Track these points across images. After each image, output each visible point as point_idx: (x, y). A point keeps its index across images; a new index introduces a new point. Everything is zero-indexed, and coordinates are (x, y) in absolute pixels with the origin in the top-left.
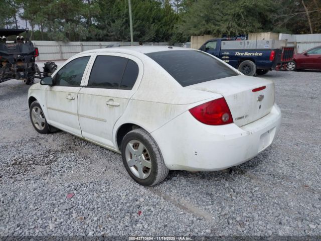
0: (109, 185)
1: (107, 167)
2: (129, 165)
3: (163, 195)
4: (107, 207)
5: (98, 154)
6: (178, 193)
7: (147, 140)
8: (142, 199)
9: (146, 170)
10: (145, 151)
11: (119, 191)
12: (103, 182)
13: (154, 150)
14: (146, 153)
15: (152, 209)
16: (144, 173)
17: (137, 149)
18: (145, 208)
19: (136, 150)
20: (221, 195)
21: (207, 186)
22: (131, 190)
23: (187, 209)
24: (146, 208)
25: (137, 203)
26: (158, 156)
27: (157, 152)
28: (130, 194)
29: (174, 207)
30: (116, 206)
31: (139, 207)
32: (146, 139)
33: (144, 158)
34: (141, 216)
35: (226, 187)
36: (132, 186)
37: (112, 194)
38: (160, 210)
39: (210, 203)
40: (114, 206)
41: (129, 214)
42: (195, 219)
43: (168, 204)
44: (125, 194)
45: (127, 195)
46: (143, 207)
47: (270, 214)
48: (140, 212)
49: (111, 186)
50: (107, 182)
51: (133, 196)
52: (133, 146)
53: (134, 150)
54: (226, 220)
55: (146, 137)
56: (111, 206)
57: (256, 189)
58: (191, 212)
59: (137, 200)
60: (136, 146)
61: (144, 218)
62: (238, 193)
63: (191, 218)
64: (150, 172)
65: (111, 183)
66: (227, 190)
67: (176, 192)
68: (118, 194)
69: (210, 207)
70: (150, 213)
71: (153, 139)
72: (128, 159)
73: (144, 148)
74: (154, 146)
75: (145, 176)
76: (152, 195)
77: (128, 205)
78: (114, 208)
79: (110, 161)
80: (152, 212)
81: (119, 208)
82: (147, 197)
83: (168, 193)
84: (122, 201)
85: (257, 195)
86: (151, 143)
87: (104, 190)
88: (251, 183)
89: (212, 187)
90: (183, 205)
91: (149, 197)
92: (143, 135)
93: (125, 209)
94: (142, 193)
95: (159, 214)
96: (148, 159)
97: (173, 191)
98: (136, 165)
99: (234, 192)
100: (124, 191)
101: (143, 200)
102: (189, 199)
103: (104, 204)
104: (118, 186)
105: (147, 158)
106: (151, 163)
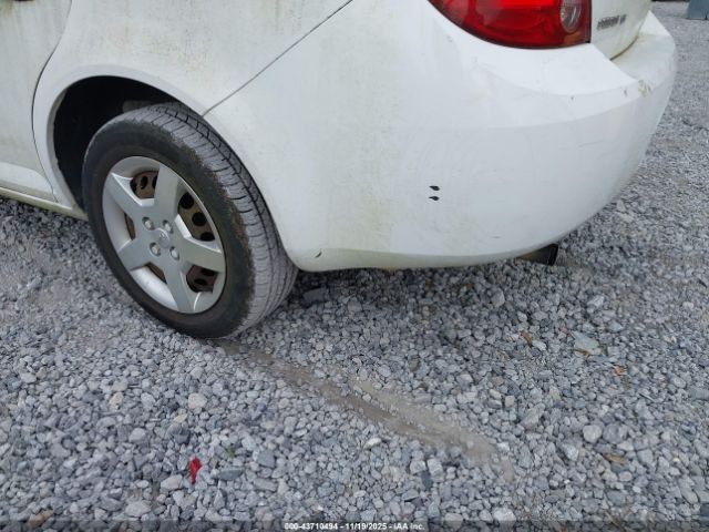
0: (50, 351)
1: (44, 274)
2: (127, 262)
3: (279, 365)
4: (38, 463)
5: (9, 228)
6: (338, 351)
7: (191, 152)
8: (197, 401)
9: (200, 279)
10: (185, 202)
11: (96, 372)
12: (23, 338)
13: (230, 192)
14: (190, 213)
15: (249, 443)
16: (195, 290)
17: (151, 196)
18: (215, 442)
19: (149, 202)
20: (491, 340)
21: (432, 309)
22: (147, 362)
23: (387, 414)
24: (219, 439)
25: (179, 419)
26: (249, 218)
27: (243, 205)
28: (146, 383)
29: (335, 416)
30: (81, 447)
31: (187, 436)
32: (185, 147)
33: (187, 234)
34: (200, 485)
35: (497, 305)
36: (149, 345)
37: (64, 390)
38: (280, 440)
39: (468, 378)
40: (74, 451)
41: (144, 484)
42: (435, 465)
43: (308, 409)
44: (120, 386)
45: (130, 387)
46: (205, 437)
47: (681, 391)
48: (196, 464)
49: (59, 357)
50: (43, 338)
51: (157, 390)
52: (133, 186)
53: (141, 202)
54: (552, 447)
55: (184, 136)
56: (58, 451)
57: (598, 301)
58: (405, 427)
59: (175, 408)
60: (145, 182)
61: (219, 495)
62: (545, 324)
63: (418, 465)
64: (219, 285)
65: (61, 340)
66: (504, 316)
67: (329, 348)
68: (93, 386)
69: (471, 395)
70: (238, 462)
71: (219, 144)
72: (122, 242)
73: (180, 186)
74: (225, 176)
75: (198, 302)
76: (240, 374)
77: (138, 434)
78: (69, 463)
79: (57, 251)
80: (249, 454)
81: (98, 456)
82: (218, 387)
83: (300, 358)
84: (108, 421)
85: (607, 324)
86: (214, 162)
87: (27, 378)
88: (575, 284)
89: (452, 311)
90: (367, 397)
91: (226, 387)
92: (168, 128)
93: (127, 456)
94: (195, 371)
95: (280, 462)
96: (207, 237)
97: (320, 346)
98: (157, 262)
99: (530, 321)
100: (117, 371)
101: (202, 403)
102: (385, 372)
103: (25, 446)
104: (90, 350)
105: (202, 230)
106: (219, 251)
